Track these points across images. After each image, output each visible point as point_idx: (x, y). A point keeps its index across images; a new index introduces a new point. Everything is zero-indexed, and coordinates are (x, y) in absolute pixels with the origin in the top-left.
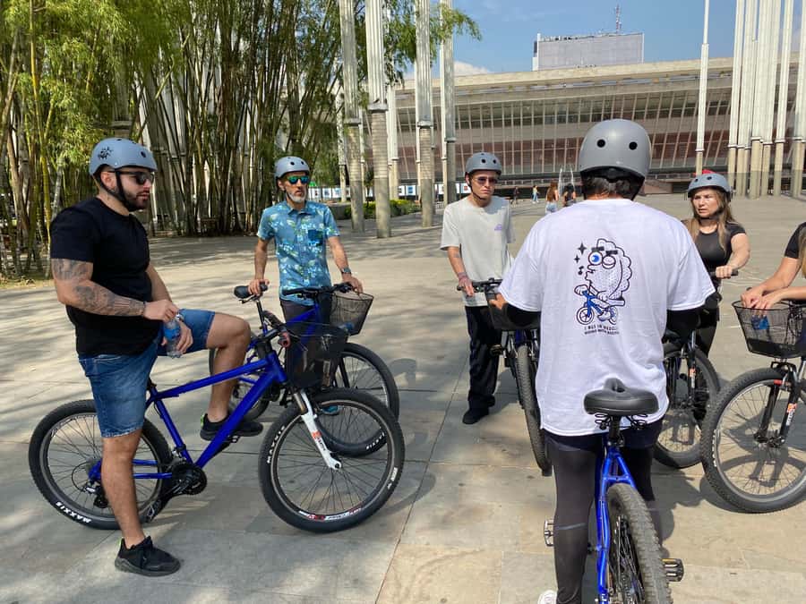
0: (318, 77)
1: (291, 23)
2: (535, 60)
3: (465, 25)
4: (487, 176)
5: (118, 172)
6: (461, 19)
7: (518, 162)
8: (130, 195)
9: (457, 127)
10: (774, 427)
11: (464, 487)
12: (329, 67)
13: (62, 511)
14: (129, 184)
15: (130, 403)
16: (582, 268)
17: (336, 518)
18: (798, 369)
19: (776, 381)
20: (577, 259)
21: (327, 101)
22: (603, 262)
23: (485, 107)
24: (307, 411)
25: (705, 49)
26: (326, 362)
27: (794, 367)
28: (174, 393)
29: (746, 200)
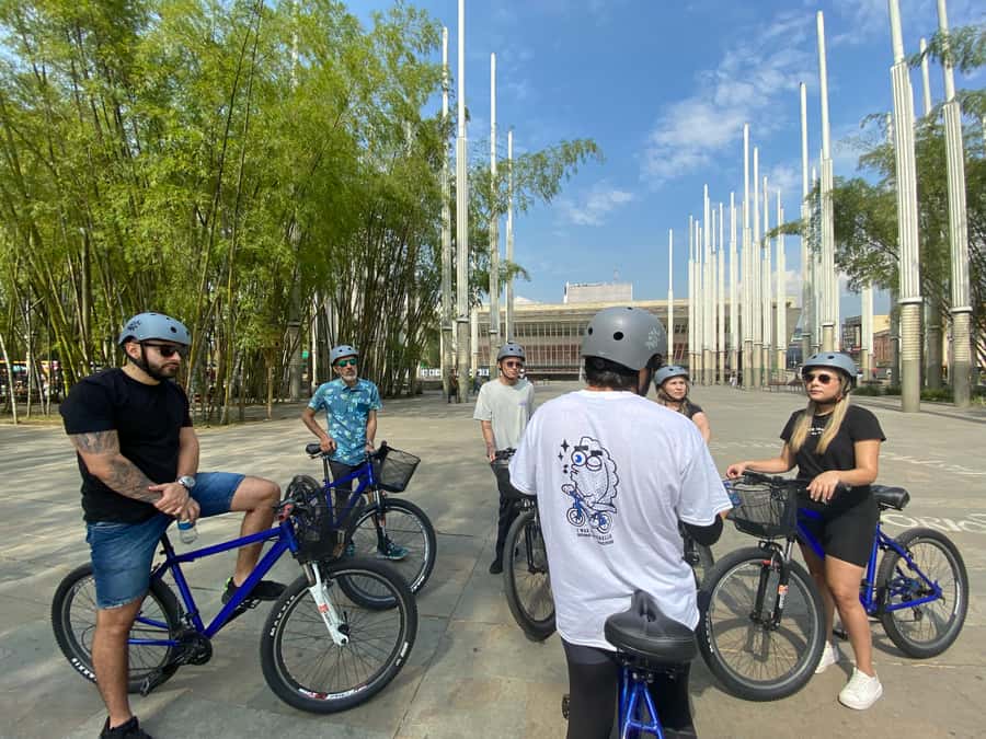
0: (428, 305)
1: (412, 268)
2: (566, 298)
3: (520, 273)
4: (515, 360)
5: (145, 344)
6: (517, 269)
7: (554, 358)
8: (154, 366)
9: (515, 335)
10: (769, 609)
11: (478, 654)
12: (434, 295)
13: (76, 668)
14: (154, 356)
15: (125, 573)
16: (566, 466)
17: (339, 696)
18: (784, 548)
19: (765, 561)
20: (561, 456)
21: (434, 318)
22: (586, 463)
23: (534, 324)
24: (314, 583)
25: (671, 293)
26: (340, 532)
27: (781, 548)
28: (189, 557)
29: (702, 388)
